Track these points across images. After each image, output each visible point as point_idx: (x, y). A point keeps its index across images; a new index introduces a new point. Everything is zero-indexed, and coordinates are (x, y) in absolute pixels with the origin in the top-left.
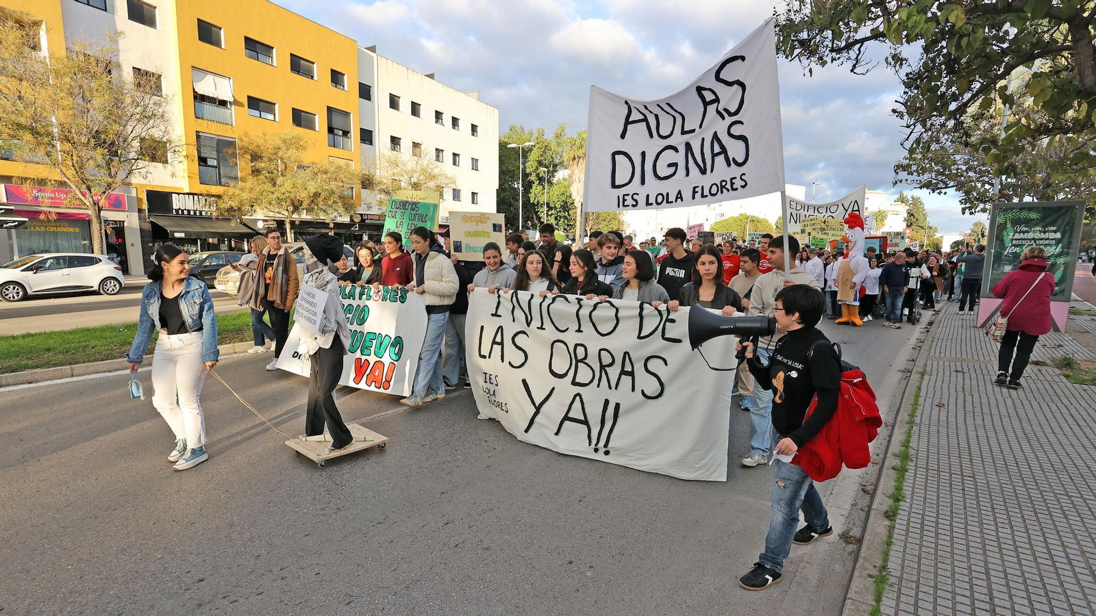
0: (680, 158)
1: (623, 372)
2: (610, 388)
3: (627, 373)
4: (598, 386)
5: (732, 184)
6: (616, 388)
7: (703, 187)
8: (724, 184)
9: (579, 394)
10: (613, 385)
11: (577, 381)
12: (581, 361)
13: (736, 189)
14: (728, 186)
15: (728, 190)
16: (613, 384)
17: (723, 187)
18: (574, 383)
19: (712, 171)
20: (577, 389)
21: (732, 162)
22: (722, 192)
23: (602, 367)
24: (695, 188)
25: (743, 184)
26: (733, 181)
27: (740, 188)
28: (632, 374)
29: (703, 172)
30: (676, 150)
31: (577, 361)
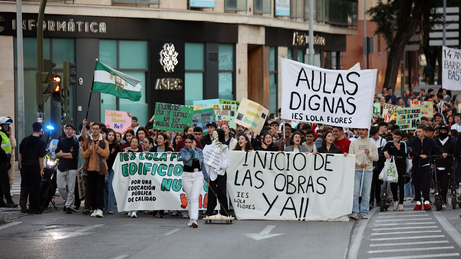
0: (321, 102)
3: (310, 186)
4: (298, 193)
5: (345, 120)
6: (306, 193)
7: (332, 118)
8: (341, 119)
9: (290, 198)
10: (305, 191)
12: (290, 183)
13: (346, 123)
14: (343, 121)
15: (343, 122)
17: (340, 120)
18: (287, 193)
19: (336, 113)
21: (346, 112)
22: (340, 122)
23: (299, 185)
24: (328, 117)
25: (350, 122)
26: (346, 119)
27: (348, 123)
28: (312, 185)
29: (332, 112)
30: (320, 98)
31: (288, 183)
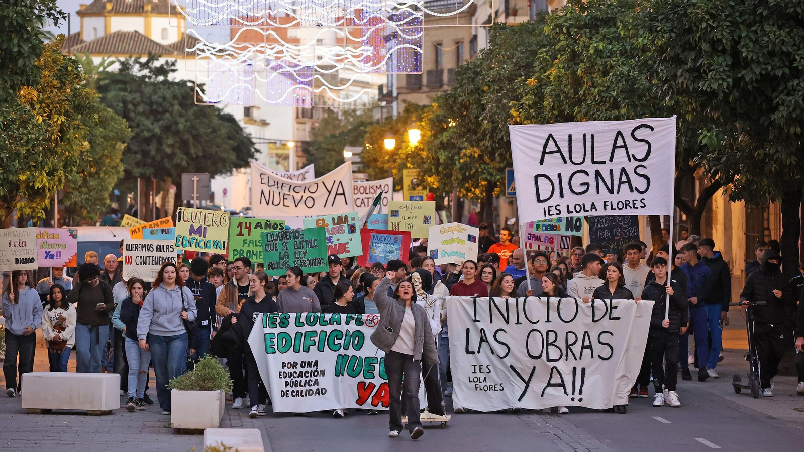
0: (591, 180)
1: (584, 347)
2: (576, 359)
3: (587, 347)
4: (567, 360)
5: (634, 204)
6: (580, 358)
7: (611, 202)
8: (628, 203)
9: (555, 367)
11: (550, 358)
13: (637, 208)
14: (631, 205)
15: (631, 208)
16: (578, 356)
17: (627, 205)
18: (548, 360)
19: (618, 193)
20: (552, 364)
21: (634, 190)
22: (626, 208)
23: (568, 346)
24: (605, 202)
25: (643, 205)
26: (635, 202)
27: (639, 208)
28: (590, 347)
29: (611, 192)
30: (587, 174)
31: (548, 344)
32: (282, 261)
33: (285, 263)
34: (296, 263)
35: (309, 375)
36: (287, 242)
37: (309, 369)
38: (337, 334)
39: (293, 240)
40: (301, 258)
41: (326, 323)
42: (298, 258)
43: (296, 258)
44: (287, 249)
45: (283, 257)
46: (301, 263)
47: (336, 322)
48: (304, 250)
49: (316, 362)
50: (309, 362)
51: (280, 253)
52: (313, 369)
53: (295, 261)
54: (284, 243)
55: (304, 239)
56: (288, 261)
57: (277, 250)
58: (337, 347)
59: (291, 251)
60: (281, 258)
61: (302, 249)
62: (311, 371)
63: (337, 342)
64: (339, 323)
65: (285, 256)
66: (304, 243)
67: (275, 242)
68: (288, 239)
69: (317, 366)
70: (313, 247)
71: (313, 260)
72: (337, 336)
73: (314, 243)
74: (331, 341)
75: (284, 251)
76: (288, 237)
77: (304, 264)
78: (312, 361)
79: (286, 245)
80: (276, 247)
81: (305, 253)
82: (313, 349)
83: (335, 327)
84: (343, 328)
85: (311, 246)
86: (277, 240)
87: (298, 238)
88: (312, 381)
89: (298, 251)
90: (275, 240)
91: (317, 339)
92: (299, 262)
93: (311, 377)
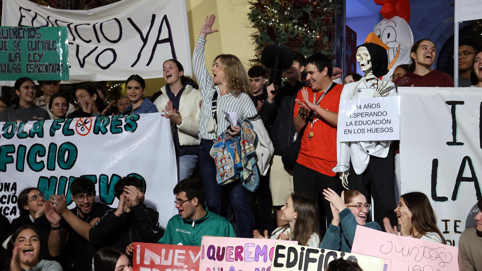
32: (11, 64)
33: (15, 66)
34: (29, 67)
35: (6, 200)
36: (19, 42)
37: (7, 194)
38: (38, 149)
39: (26, 39)
40: (36, 61)
41: (25, 135)
42: (32, 61)
43: (29, 61)
44: (19, 50)
45: (13, 58)
46: (35, 67)
47: (37, 133)
48: (40, 52)
49: (15, 184)
50: (6, 184)
51: (10, 54)
52: (11, 193)
53: (28, 65)
54: (15, 42)
55: (41, 40)
56: (20, 65)
57: (5, 49)
58: (41, 166)
59: (24, 52)
60: (11, 60)
61: (37, 52)
62: (9, 196)
63: (39, 159)
64: (41, 135)
65: (16, 57)
66: (40, 44)
67: (4, 40)
68: (21, 38)
69: (15, 190)
70: (52, 49)
71: (50, 65)
72: (39, 151)
73: (53, 45)
74: (32, 159)
75: (15, 52)
76: (21, 35)
77: (39, 69)
78: (9, 184)
79: (18, 44)
80: (5, 46)
81: (41, 56)
82: (11, 167)
83: (37, 140)
84: (46, 141)
85: (49, 49)
86: (6, 38)
87: (33, 37)
88: (8, 209)
89: (32, 53)
90: (4, 38)
91: (14, 155)
92: (33, 67)
93: (8, 203)
